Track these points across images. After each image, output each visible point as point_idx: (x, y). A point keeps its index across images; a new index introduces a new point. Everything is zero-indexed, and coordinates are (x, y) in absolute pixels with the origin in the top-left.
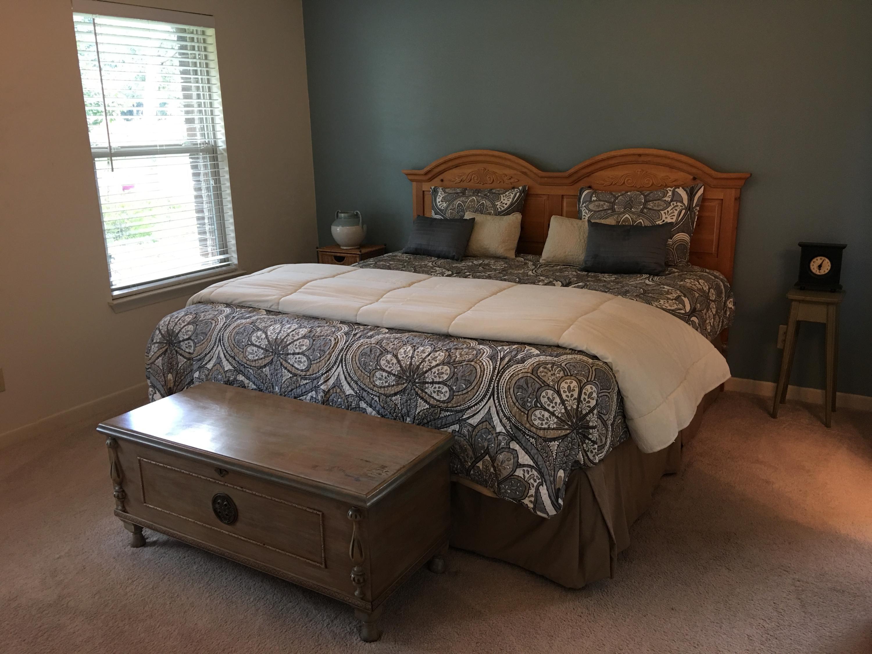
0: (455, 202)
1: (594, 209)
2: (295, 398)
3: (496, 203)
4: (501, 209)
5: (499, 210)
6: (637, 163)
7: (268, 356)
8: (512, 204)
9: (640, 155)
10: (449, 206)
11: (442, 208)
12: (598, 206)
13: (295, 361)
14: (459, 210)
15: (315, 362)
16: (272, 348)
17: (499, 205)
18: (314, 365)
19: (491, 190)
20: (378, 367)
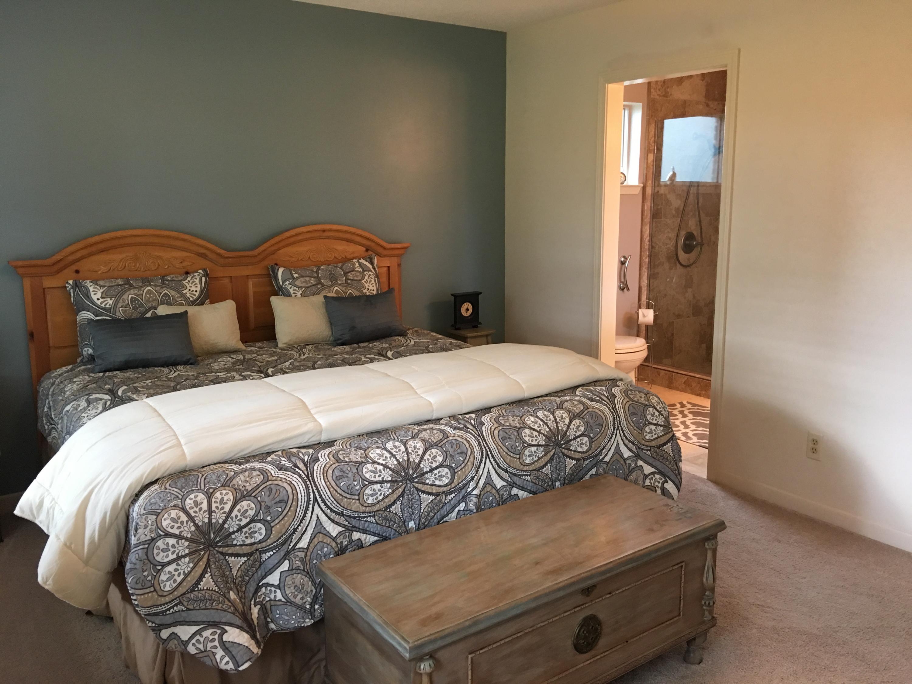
0: (125, 297)
1: (304, 285)
2: (438, 523)
3: (184, 292)
4: (193, 298)
5: (191, 299)
6: (320, 238)
7: (397, 489)
8: (202, 291)
9: (324, 231)
10: (118, 303)
11: (107, 306)
12: (306, 282)
13: (435, 478)
14: (136, 306)
15: (459, 468)
16: (401, 475)
17: (188, 293)
18: (459, 473)
19: (164, 276)
20: (526, 445)
